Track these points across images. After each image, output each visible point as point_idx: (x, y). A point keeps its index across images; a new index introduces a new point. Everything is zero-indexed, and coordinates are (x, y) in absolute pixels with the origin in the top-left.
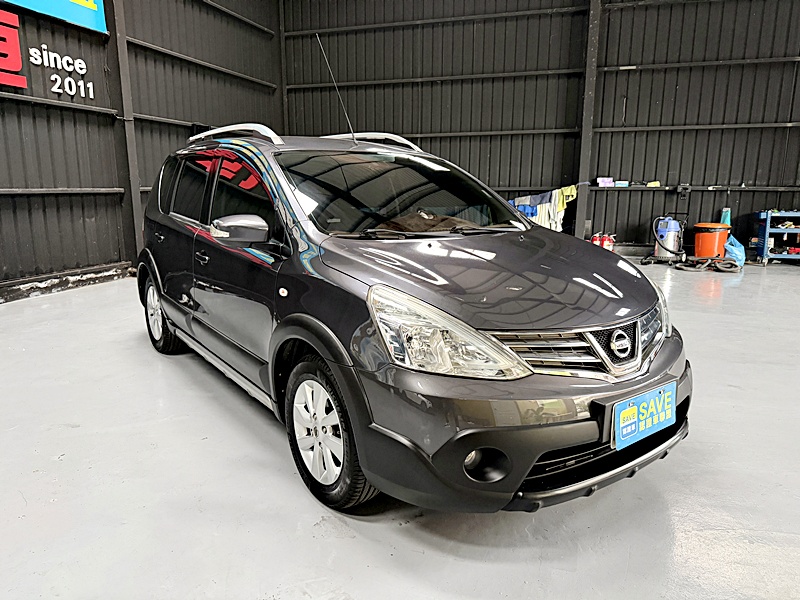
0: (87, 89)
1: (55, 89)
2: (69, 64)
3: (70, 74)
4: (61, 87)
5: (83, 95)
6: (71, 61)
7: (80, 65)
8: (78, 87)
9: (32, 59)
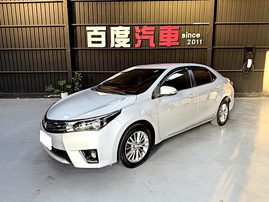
0: (199, 42)
1: (188, 44)
2: (194, 36)
3: (194, 39)
4: (191, 42)
5: (198, 44)
6: (195, 35)
7: (198, 35)
8: (196, 42)
9: (182, 37)
